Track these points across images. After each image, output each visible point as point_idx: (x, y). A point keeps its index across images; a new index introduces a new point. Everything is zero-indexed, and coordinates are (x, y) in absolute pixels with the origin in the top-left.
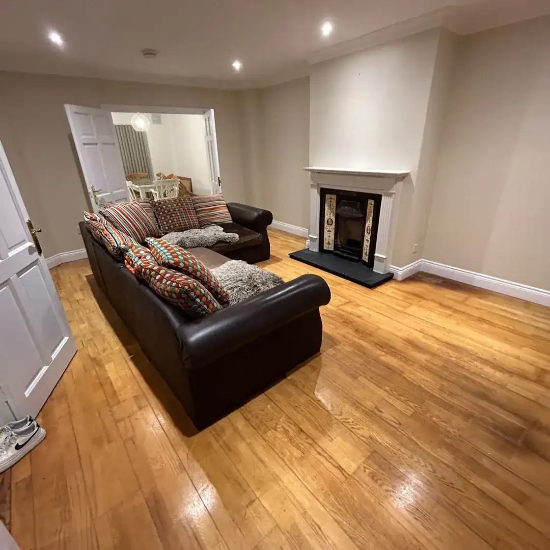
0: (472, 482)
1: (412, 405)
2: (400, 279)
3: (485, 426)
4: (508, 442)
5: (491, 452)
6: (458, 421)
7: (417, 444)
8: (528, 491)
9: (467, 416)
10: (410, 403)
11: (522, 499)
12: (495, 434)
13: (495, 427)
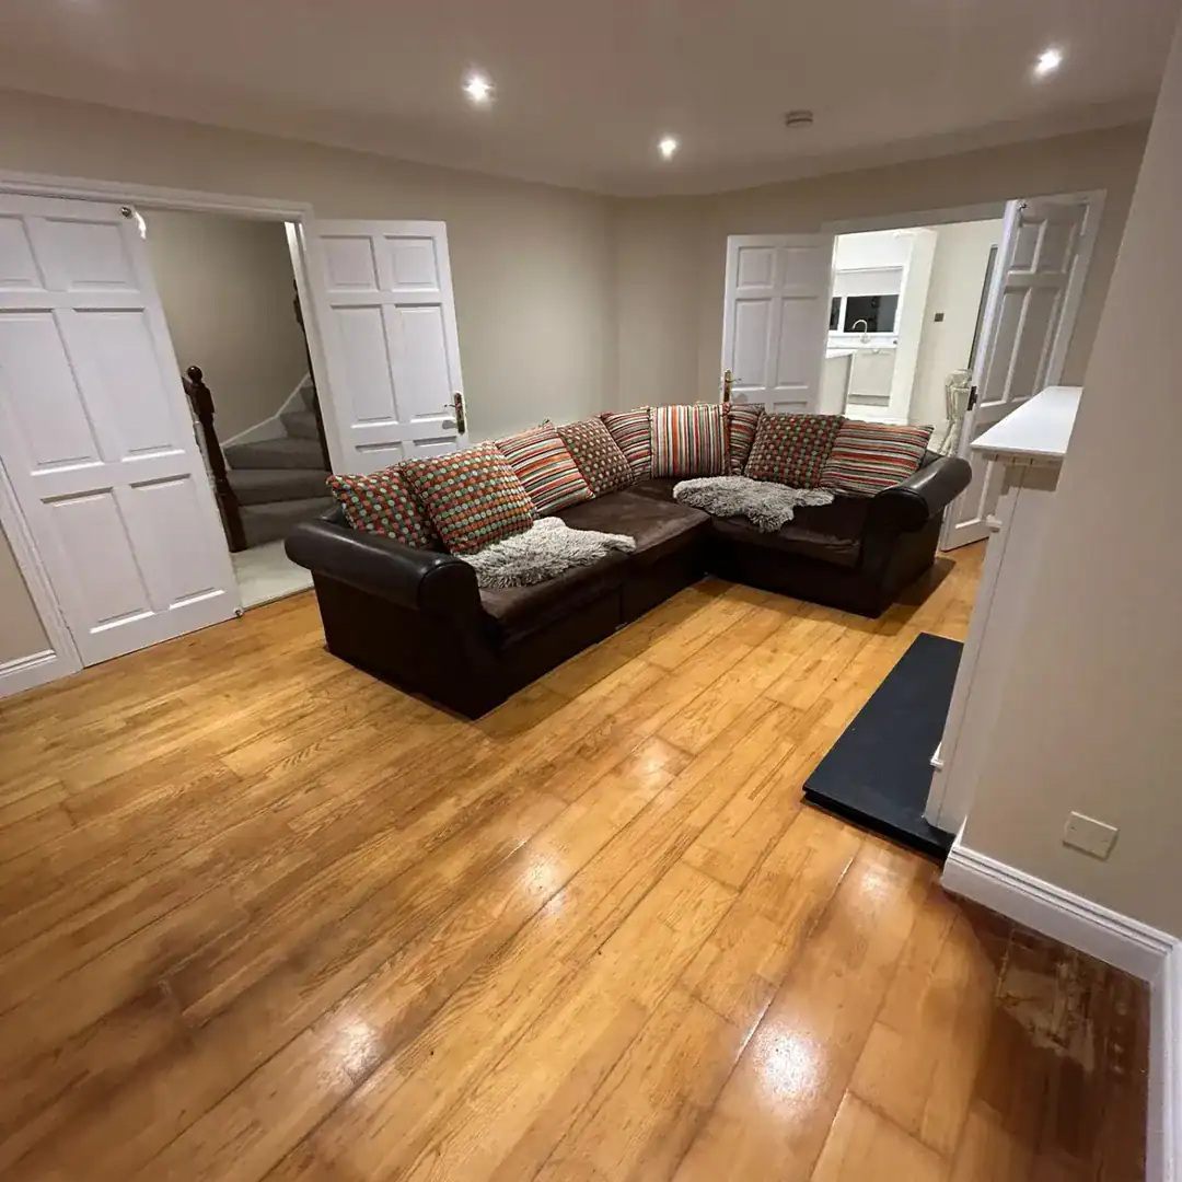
0: (142, 879)
1: (312, 832)
2: (947, 880)
3: (221, 936)
4: (176, 959)
5: (172, 923)
6: (251, 891)
7: (233, 825)
8: (85, 952)
9: (256, 911)
10: (315, 830)
11: (80, 938)
12: (200, 945)
13: (213, 953)
